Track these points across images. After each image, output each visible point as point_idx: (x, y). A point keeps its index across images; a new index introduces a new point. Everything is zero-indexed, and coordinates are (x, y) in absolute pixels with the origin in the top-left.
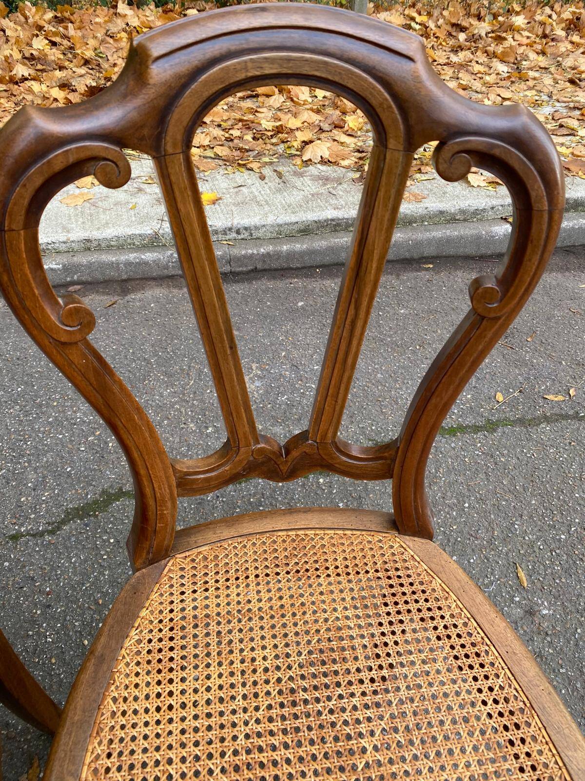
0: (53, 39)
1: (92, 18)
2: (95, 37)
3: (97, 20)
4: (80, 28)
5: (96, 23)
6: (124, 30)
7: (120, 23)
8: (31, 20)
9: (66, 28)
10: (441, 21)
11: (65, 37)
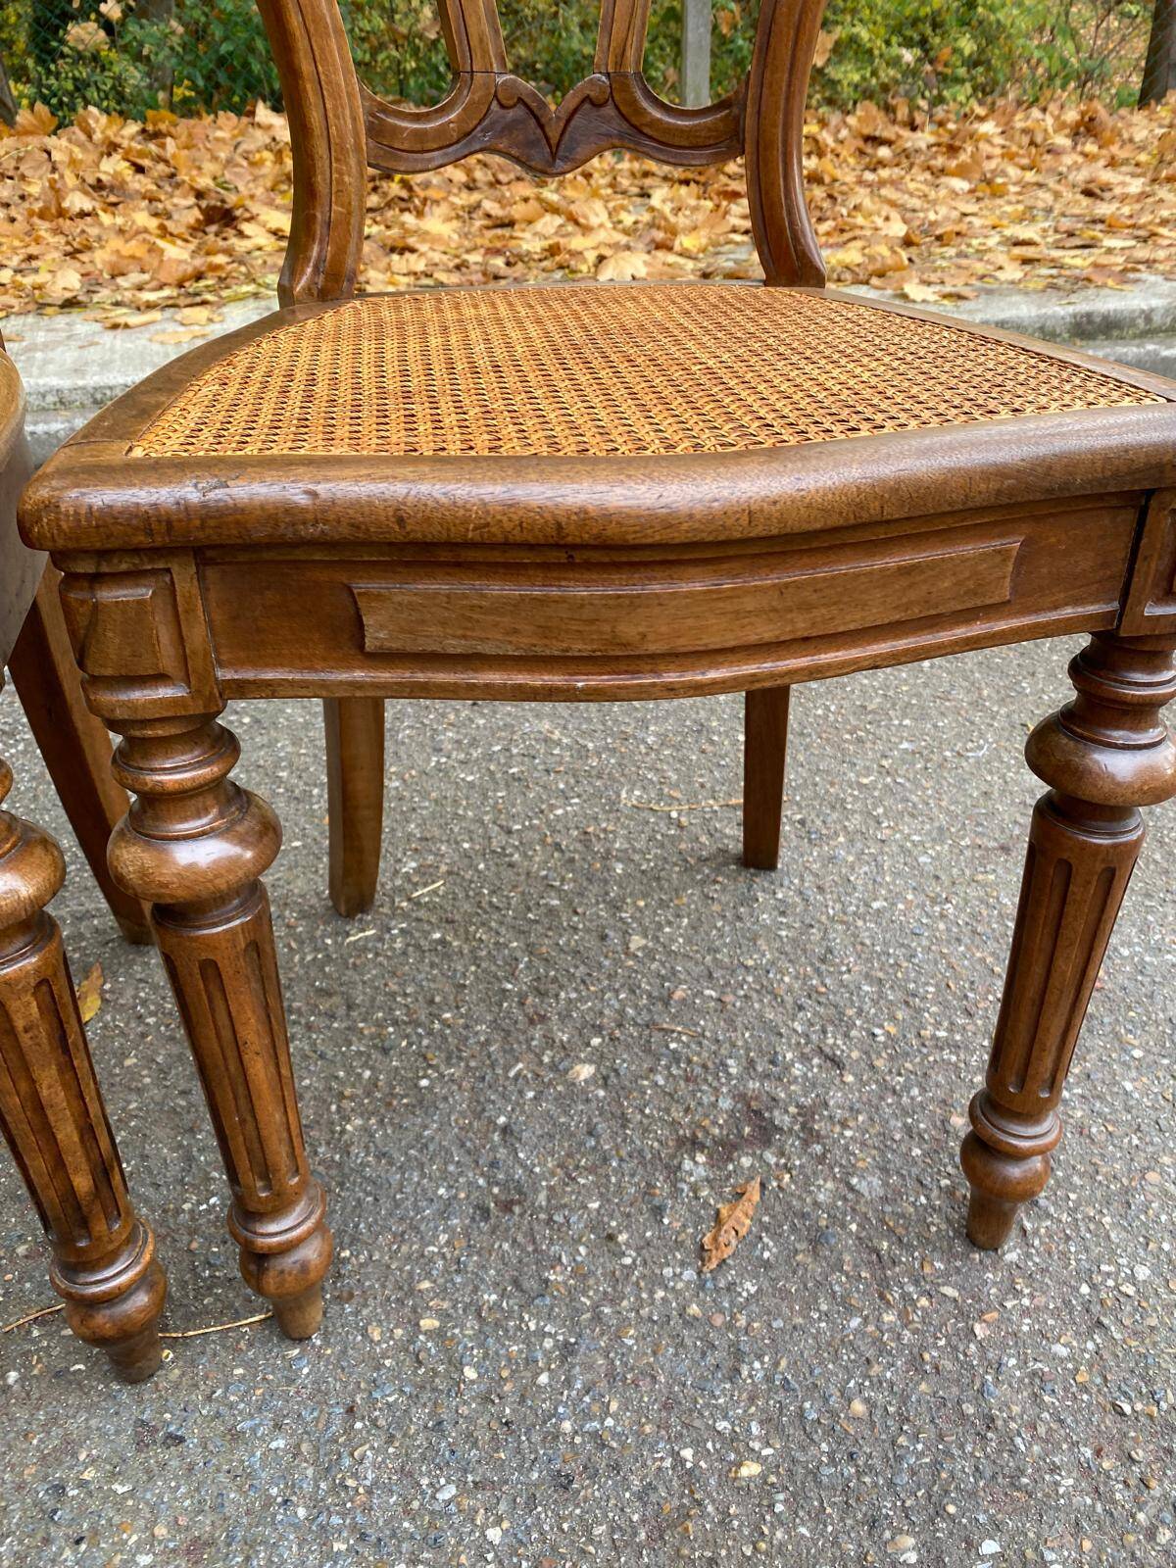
0: (140, 161)
1: (209, 132)
2: (215, 158)
3: (219, 134)
4: (187, 147)
5: (217, 140)
6: (267, 148)
7: (261, 138)
8: (98, 136)
9: (163, 146)
10: (844, 133)
11: (160, 159)
